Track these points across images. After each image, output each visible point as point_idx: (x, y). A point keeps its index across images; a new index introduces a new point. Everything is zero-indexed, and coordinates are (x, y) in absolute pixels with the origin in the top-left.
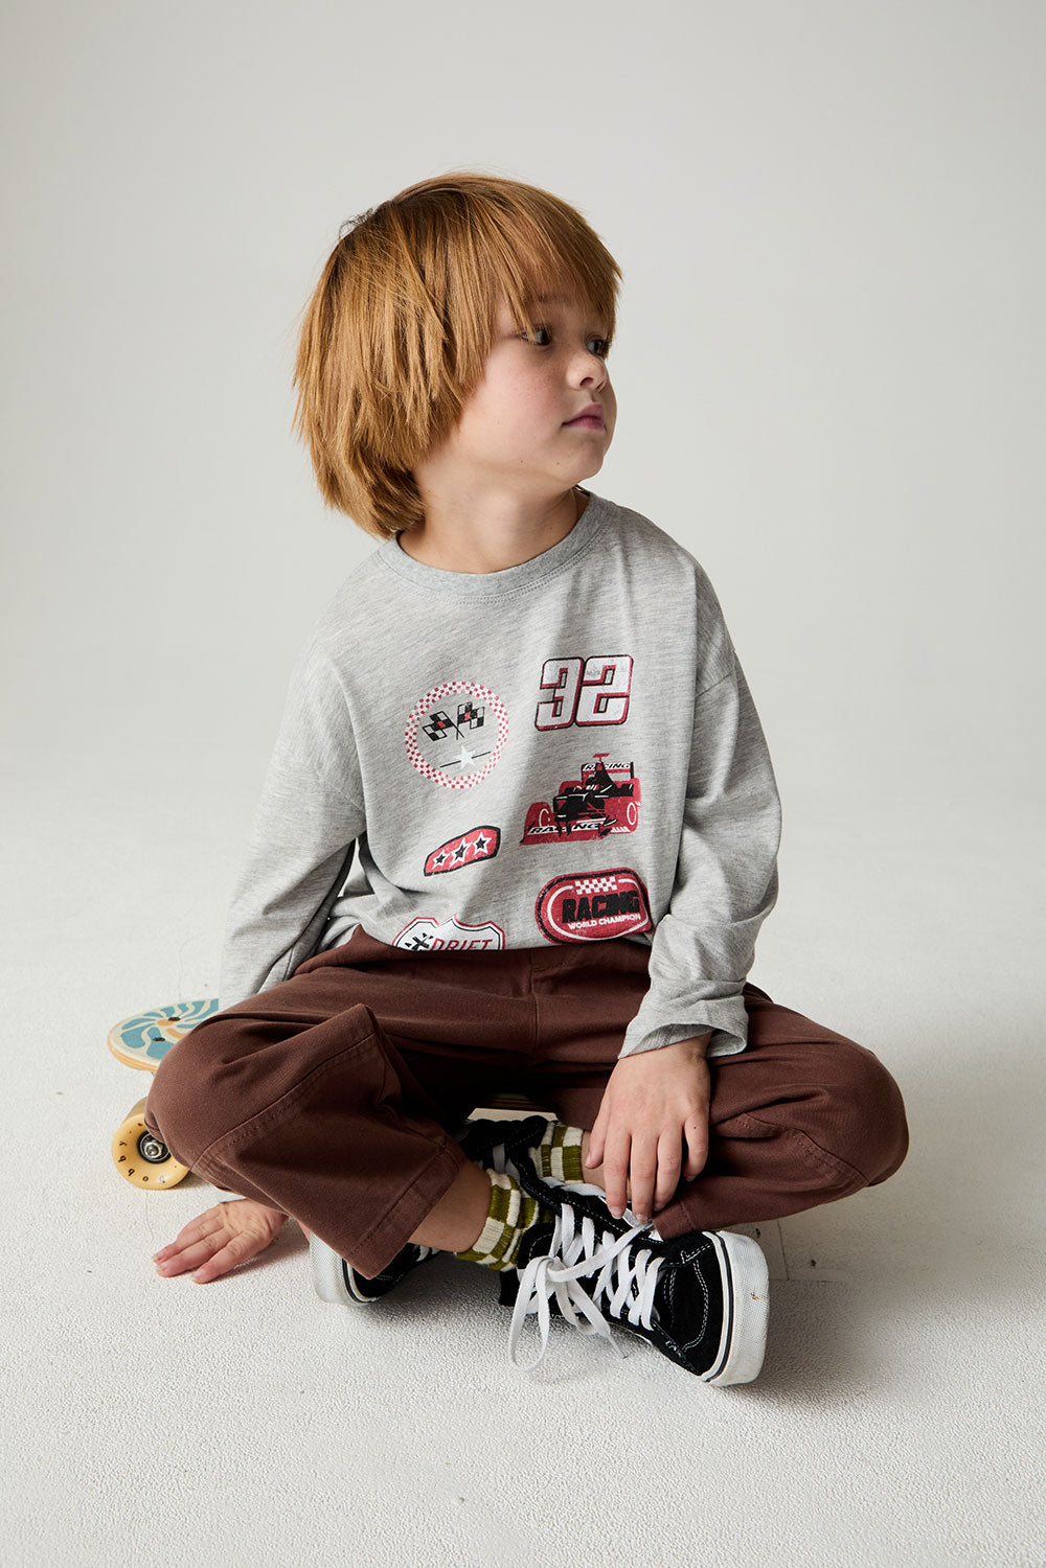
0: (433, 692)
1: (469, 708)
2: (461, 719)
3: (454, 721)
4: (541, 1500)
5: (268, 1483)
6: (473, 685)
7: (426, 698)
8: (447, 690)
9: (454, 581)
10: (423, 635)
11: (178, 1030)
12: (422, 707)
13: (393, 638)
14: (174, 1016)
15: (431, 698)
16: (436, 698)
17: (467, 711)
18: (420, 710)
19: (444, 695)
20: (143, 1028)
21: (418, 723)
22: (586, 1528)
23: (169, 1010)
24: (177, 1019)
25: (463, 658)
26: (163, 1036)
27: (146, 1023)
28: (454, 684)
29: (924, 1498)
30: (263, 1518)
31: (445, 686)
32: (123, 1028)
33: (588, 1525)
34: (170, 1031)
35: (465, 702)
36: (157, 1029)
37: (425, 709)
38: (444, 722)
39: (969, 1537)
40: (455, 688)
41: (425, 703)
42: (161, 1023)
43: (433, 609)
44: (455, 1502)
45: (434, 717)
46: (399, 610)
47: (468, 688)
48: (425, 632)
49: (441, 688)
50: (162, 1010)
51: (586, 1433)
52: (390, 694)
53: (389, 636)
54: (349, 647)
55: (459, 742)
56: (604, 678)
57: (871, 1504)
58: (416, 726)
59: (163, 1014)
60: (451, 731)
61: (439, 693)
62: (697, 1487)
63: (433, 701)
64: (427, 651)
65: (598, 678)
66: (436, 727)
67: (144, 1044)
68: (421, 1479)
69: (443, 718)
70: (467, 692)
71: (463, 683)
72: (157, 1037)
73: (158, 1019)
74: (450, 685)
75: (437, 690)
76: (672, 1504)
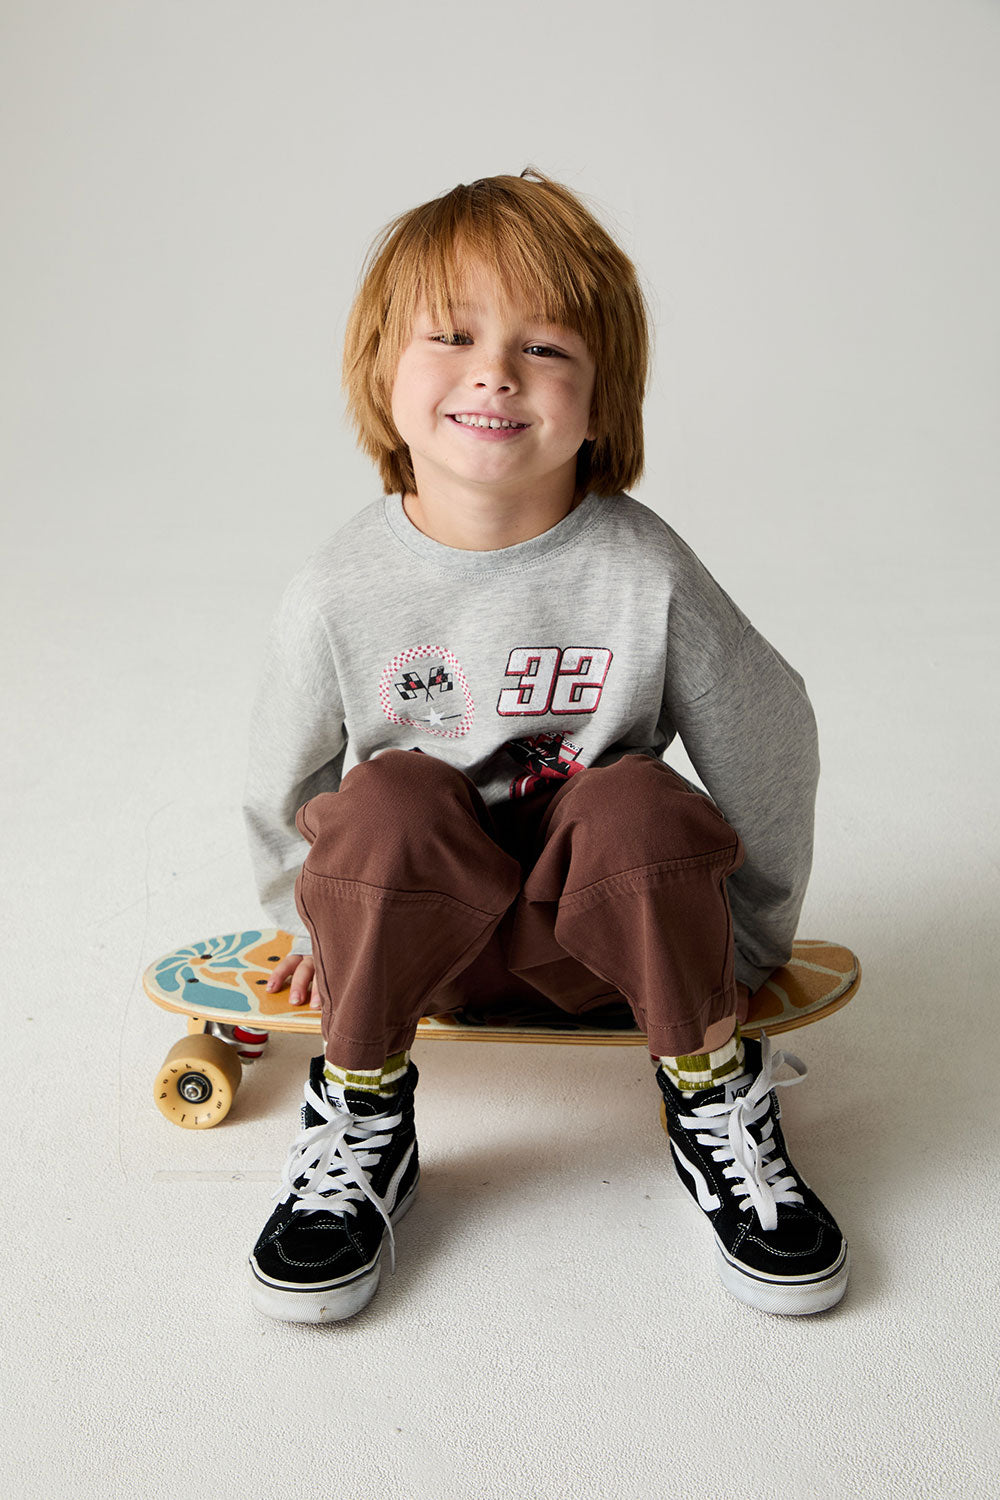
0: (407, 652)
1: (441, 672)
2: (433, 682)
3: (426, 683)
4: (468, 1428)
5: (231, 1420)
6: (446, 651)
7: (400, 656)
8: (421, 652)
9: (438, 552)
10: (403, 597)
11: (212, 969)
12: (395, 664)
13: (375, 595)
14: (206, 953)
15: (404, 657)
16: (410, 659)
17: (438, 674)
18: (393, 667)
19: (417, 656)
20: (176, 968)
21: (391, 679)
22: (505, 1452)
23: (200, 947)
24: (208, 957)
25: (438, 624)
26: (197, 978)
27: (180, 963)
28: (428, 647)
29: (808, 1415)
30: (227, 1453)
31: (420, 648)
32: (157, 969)
33: (507, 1448)
34: (203, 971)
35: (437, 666)
36: (190, 969)
37: (398, 667)
38: (416, 683)
39: (841, 1450)
40: (429, 651)
41: (398, 661)
42: (194, 962)
43: (415, 575)
44: (393, 1433)
45: (406, 676)
46: (384, 569)
47: (441, 653)
48: (405, 595)
49: (415, 649)
50: (194, 947)
51: (516, 1363)
52: (368, 647)
53: (372, 593)
54: (334, 597)
55: (427, 704)
56: (580, 668)
57: (760, 1422)
58: (389, 682)
59: (195, 951)
60: (421, 692)
61: (412, 654)
62: (608, 1411)
63: (407, 661)
64: (405, 613)
65: (574, 668)
66: (407, 686)
67: (179, 987)
68: (365, 1413)
69: (415, 679)
70: (440, 656)
71: (437, 648)
72: (191, 977)
73: (190, 957)
74: (424, 648)
75: (411, 651)
76: (583, 1428)
